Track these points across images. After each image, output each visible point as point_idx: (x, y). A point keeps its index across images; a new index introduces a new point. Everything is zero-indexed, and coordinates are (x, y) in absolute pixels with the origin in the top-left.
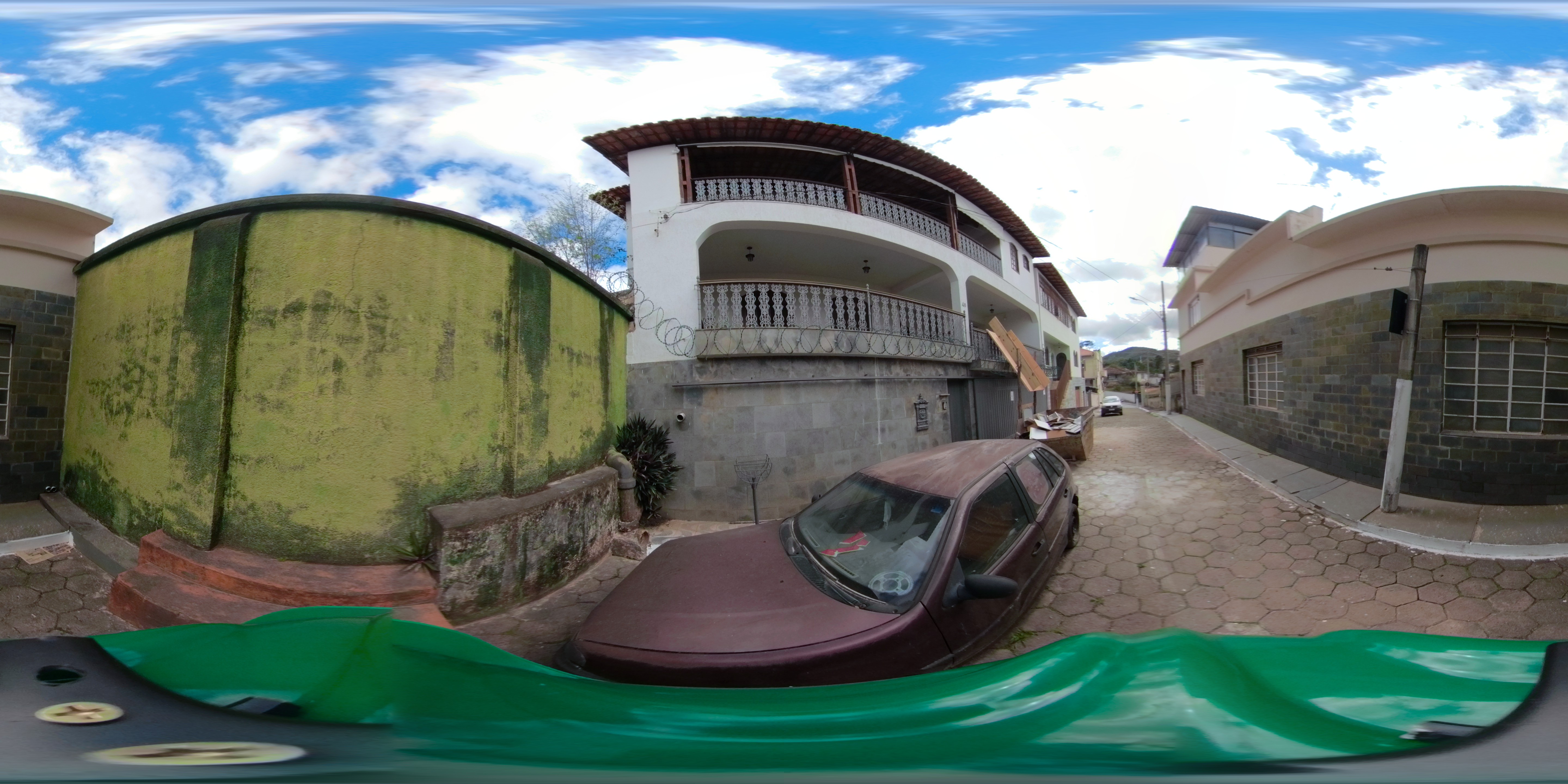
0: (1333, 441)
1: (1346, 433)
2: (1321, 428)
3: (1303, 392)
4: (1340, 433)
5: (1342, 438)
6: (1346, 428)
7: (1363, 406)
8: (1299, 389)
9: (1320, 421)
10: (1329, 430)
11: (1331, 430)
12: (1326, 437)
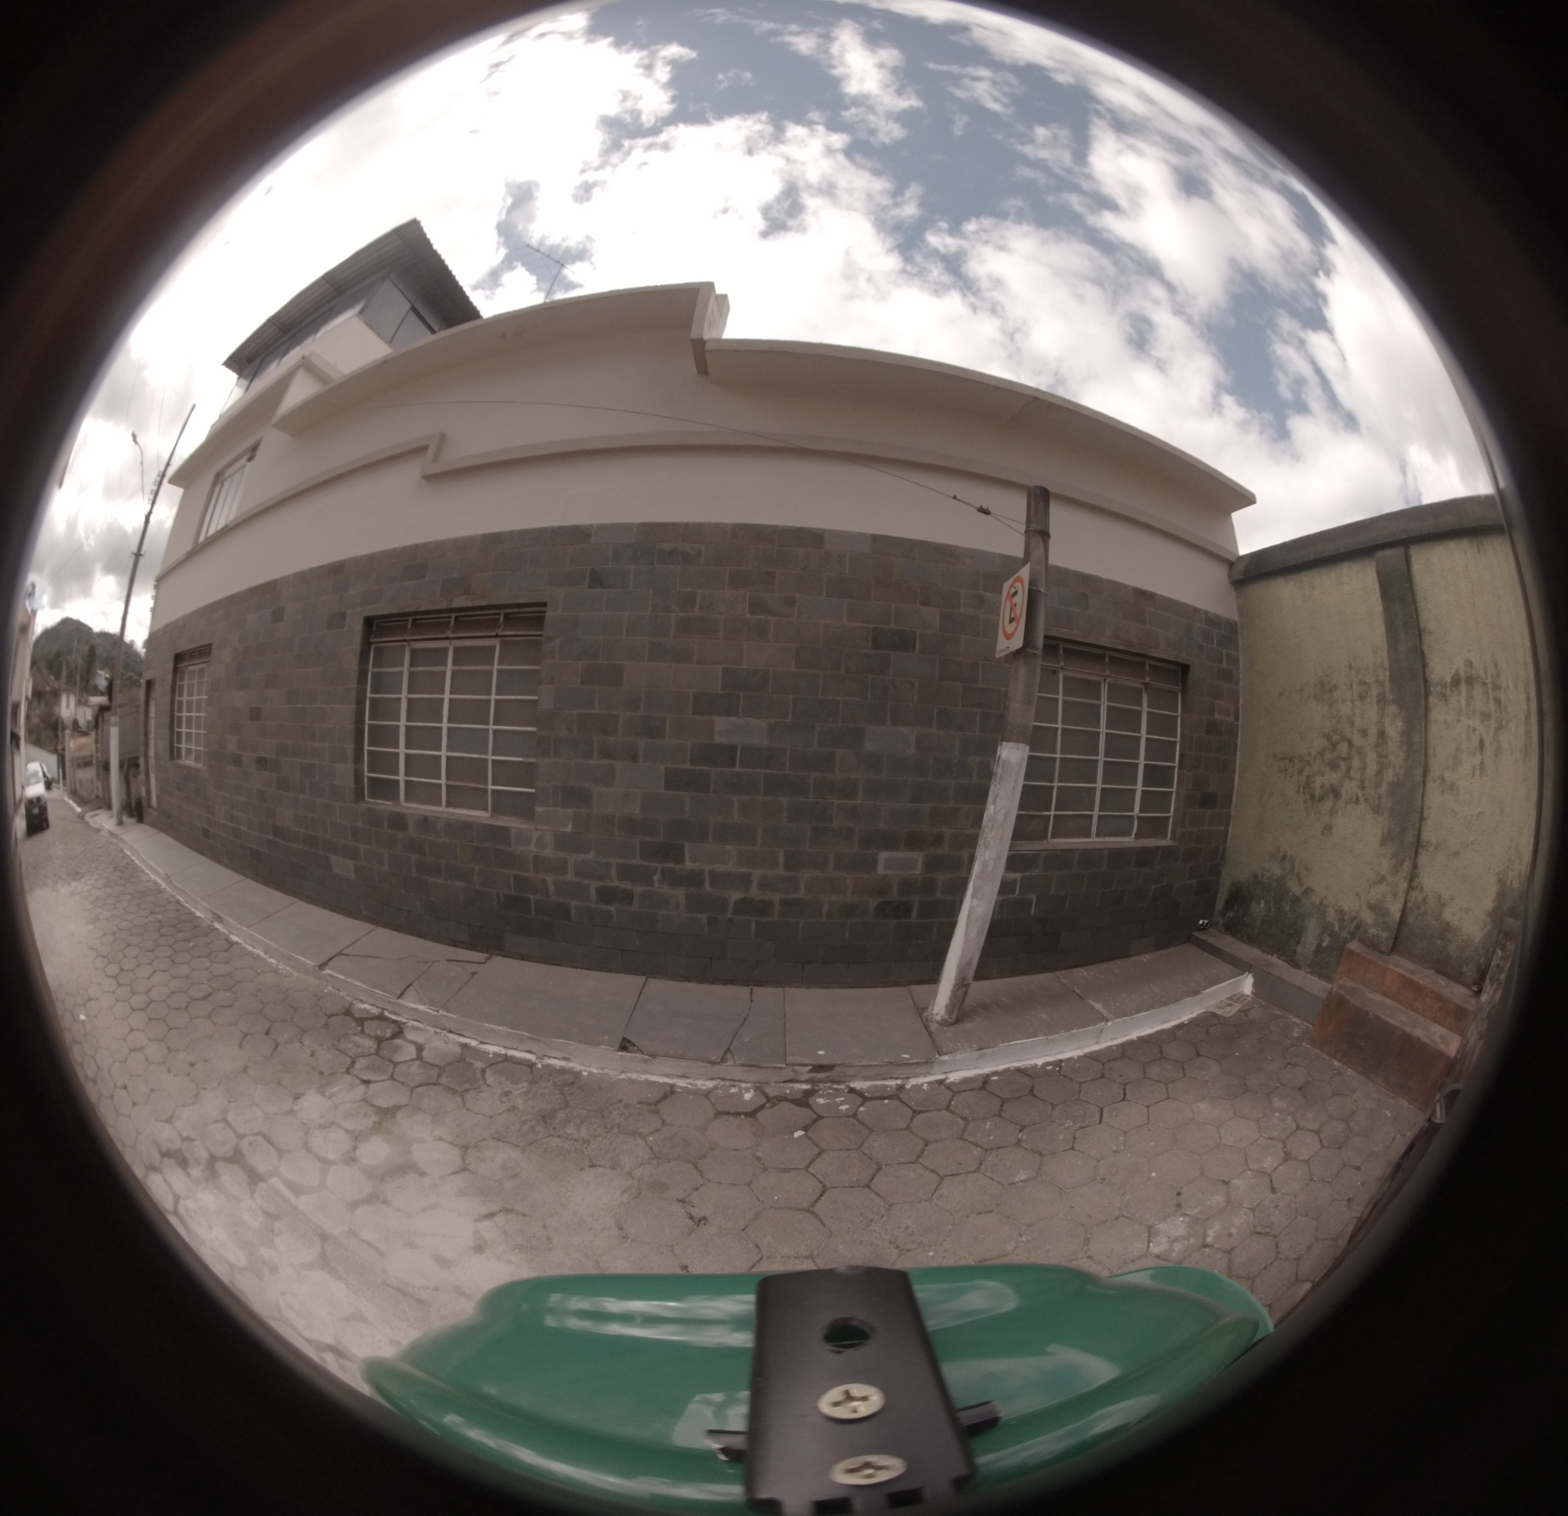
0: (735, 896)
1: (781, 871)
2: (689, 864)
3: (619, 765)
4: (757, 874)
5: (765, 884)
6: (781, 859)
7: (836, 802)
8: (606, 754)
9: (688, 846)
10: (719, 868)
11: (731, 867)
12: (708, 888)
